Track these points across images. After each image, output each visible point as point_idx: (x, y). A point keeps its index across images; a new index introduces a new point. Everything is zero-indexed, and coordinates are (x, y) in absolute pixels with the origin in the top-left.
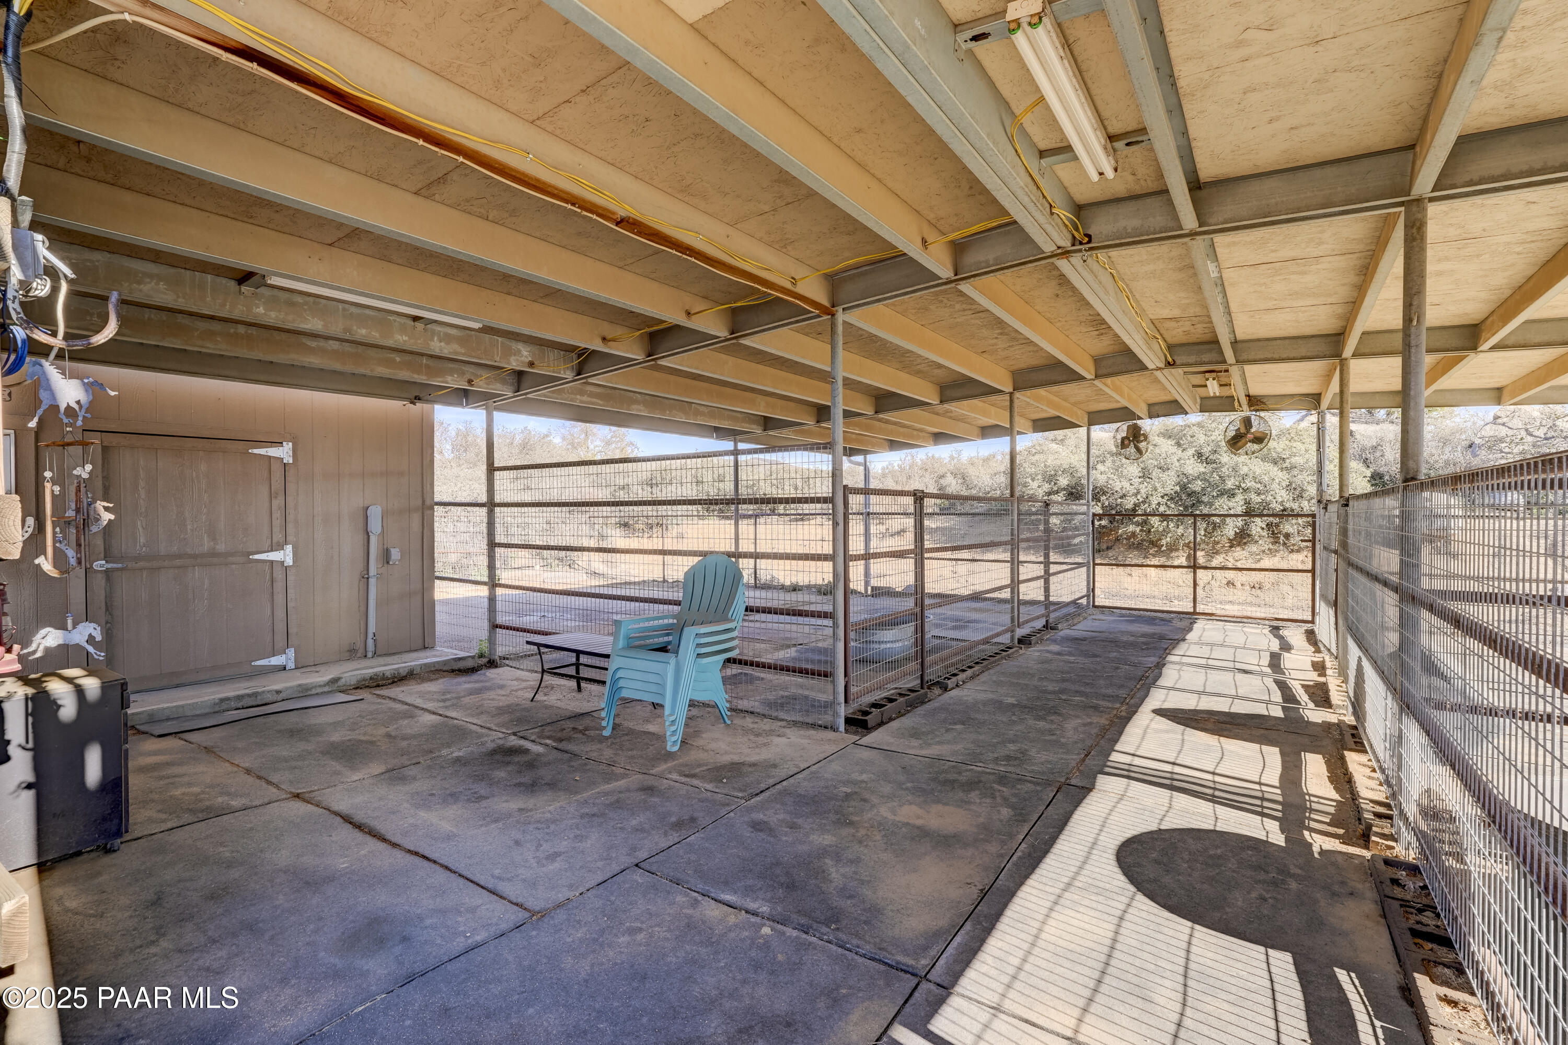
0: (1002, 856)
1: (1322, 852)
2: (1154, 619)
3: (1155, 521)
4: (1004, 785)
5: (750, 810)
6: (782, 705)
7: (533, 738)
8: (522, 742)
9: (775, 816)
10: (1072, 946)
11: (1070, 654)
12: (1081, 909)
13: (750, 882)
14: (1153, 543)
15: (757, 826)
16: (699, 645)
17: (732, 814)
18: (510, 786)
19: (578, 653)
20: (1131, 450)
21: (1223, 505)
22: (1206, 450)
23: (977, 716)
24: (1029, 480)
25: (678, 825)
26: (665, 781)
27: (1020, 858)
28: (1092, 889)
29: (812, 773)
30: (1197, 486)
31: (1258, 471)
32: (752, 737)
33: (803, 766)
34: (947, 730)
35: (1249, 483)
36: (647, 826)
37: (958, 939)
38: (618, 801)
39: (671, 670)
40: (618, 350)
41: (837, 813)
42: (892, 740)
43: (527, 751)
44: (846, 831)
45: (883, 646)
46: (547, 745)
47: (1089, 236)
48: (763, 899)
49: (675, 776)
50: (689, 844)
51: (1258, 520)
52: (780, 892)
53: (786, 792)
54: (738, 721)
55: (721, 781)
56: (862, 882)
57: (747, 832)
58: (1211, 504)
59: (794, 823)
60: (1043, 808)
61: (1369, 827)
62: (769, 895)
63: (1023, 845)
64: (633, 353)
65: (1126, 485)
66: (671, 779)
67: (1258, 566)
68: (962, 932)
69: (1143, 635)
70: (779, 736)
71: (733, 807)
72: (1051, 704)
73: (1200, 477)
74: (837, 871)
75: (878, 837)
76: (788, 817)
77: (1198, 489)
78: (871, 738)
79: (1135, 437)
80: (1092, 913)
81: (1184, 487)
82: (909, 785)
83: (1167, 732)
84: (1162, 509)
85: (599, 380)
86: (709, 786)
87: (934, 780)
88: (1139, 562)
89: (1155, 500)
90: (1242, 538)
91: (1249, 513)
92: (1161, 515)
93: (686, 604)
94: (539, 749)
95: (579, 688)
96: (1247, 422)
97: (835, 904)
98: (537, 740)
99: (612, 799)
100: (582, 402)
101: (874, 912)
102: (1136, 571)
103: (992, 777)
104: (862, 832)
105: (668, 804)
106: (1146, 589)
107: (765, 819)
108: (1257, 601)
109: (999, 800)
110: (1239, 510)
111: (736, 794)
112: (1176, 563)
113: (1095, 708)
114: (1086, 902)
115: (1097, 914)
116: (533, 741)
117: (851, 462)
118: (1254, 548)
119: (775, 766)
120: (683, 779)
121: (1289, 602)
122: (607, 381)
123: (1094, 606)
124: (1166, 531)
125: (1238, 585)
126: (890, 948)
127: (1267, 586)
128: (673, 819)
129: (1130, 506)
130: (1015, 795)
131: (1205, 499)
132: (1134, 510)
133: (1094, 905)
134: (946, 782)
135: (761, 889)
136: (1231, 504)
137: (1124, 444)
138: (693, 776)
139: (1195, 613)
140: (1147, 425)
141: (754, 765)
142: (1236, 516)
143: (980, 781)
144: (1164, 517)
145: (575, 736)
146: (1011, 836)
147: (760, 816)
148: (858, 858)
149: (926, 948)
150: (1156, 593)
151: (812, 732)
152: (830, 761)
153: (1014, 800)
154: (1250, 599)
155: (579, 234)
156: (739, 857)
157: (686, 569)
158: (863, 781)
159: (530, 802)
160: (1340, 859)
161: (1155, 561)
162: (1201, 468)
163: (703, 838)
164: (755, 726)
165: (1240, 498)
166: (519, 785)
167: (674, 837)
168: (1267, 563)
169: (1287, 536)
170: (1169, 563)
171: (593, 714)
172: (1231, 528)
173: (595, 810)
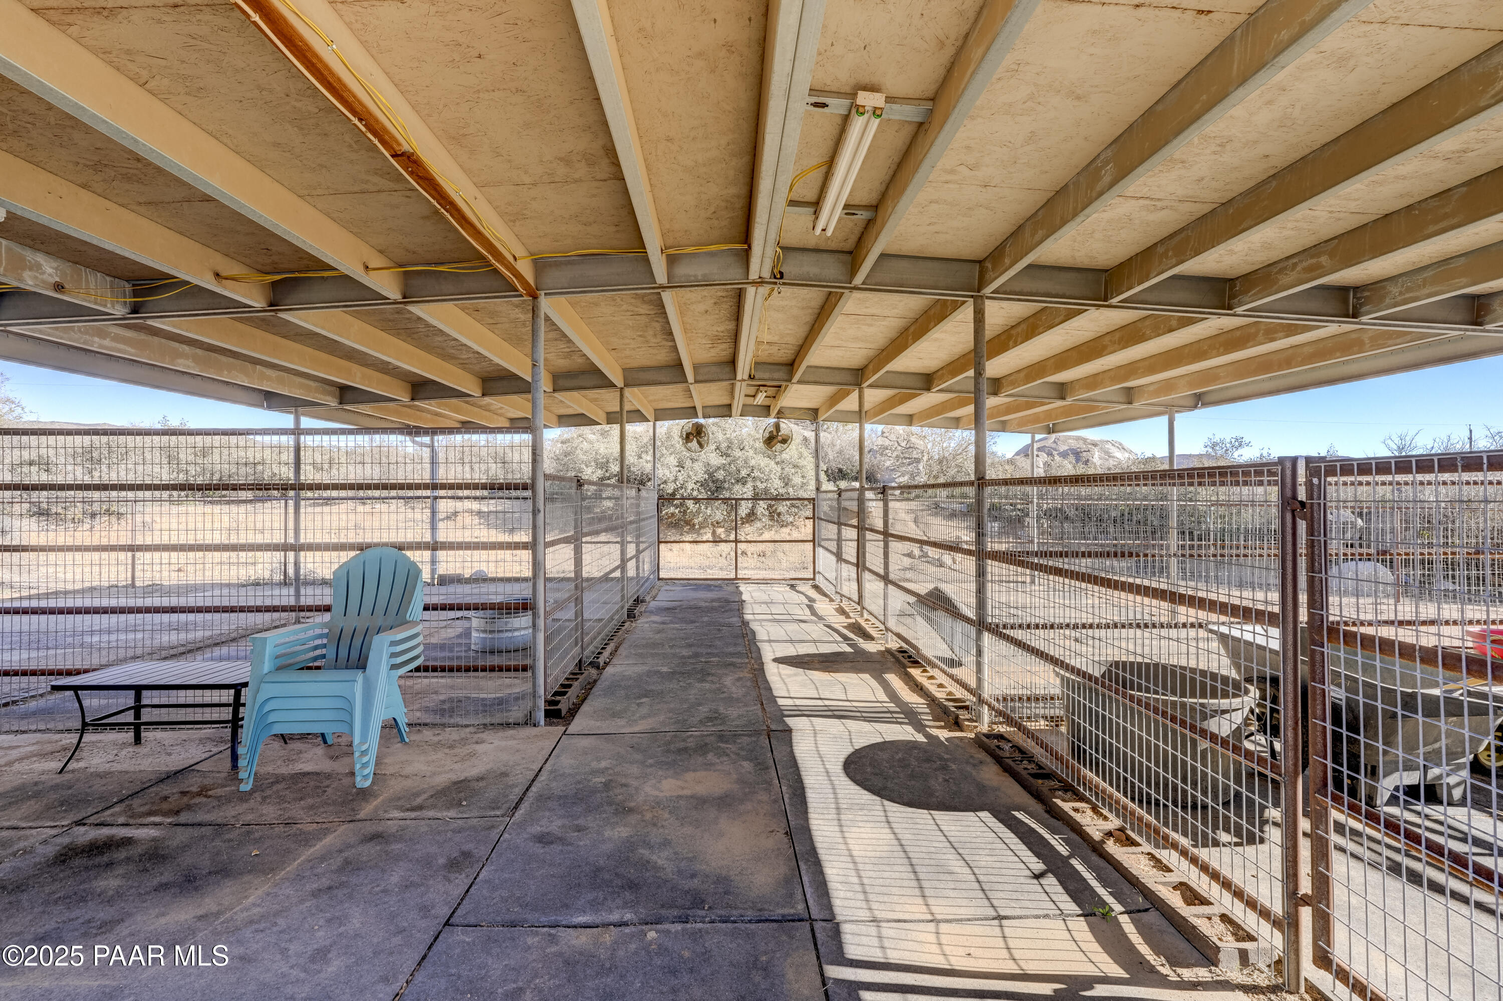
0: (775, 801)
1: (947, 739)
2: (710, 586)
3: (690, 503)
4: (727, 742)
5: (521, 825)
6: (452, 710)
7: (121, 820)
8: (105, 832)
9: (554, 824)
10: (878, 855)
11: (672, 622)
12: (860, 824)
13: (590, 896)
14: (687, 523)
15: (543, 839)
16: (394, 655)
17: (506, 836)
18: (147, 893)
19: (138, 689)
20: (694, 444)
21: (739, 491)
22: (724, 445)
23: (653, 688)
24: (583, 466)
25: (454, 865)
26: (389, 822)
27: (790, 799)
28: (856, 807)
29: (551, 772)
30: (720, 475)
31: (762, 465)
32: (447, 751)
33: (536, 767)
34: (639, 705)
35: (756, 473)
36: (416, 879)
37: (805, 879)
38: (347, 862)
39: (358, 688)
40: (233, 291)
41: (610, 804)
42: (598, 724)
43: (127, 842)
44: (633, 819)
45: (516, 634)
46: (156, 824)
47: (781, 273)
48: (618, 908)
49: (396, 814)
50: (486, 881)
51: (761, 502)
52: (628, 895)
53: (541, 798)
54: (416, 737)
55: (461, 805)
56: (690, 860)
57: (538, 849)
58: (730, 489)
59: (577, 826)
60: (770, 754)
61: (957, 717)
62: (619, 901)
63: (784, 788)
64: (252, 299)
65: (667, 472)
66: (396, 819)
67: (760, 539)
68: (803, 873)
69: (713, 601)
70: (477, 743)
71: (502, 828)
72: (699, 667)
73: (723, 467)
74: (659, 857)
75: (666, 816)
76: (566, 821)
77: (721, 477)
78: (578, 724)
79: (697, 434)
80: (868, 825)
81: (711, 475)
82: (650, 761)
83: (795, 675)
84: (695, 493)
85: (164, 323)
86: (452, 813)
87: (668, 751)
88: (677, 538)
89: (690, 486)
90: (751, 517)
91: (756, 498)
92: (694, 499)
93: (338, 609)
94: (153, 832)
95: (138, 740)
96: (777, 427)
97: (686, 888)
98: (131, 821)
99: (339, 861)
100: (101, 346)
101: (724, 883)
102: (675, 546)
103: (712, 738)
104: (648, 816)
105: (418, 847)
106: (684, 561)
107: (544, 830)
108: (762, 565)
109: (733, 756)
110: (749, 494)
111: (492, 813)
112: (705, 539)
113: (733, 664)
114: (860, 818)
115: (872, 825)
116: (126, 825)
117: (414, 442)
118: (758, 524)
119: (505, 774)
120: (413, 815)
121: (784, 565)
122: (174, 326)
123: (659, 579)
124: (699, 512)
125: (749, 554)
126: (766, 906)
127: (768, 554)
128: (442, 861)
129: (670, 491)
130: (742, 749)
131: (726, 485)
132: (673, 494)
133: (865, 818)
134: (680, 751)
135: (605, 899)
136: (745, 490)
137: (688, 438)
138: (420, 808)
139: (736, 579)
140: (709, 423)
141: (480, 779)
142: (748, 499)
143: (706, 744)
144: (697, 500)
145: (193, 802)
146: (770, 783)
147: (536, 829)
148: (666, 839)
149: (791, 895)
150: (693, 565)
151: (511, 732)
152: (558, 756)
153: (743, 753)
154: (758, 564)
155: (276, 145)
156: (553, 876)
157: (336, 566)
158: (607, 769)
159: (209, 904)
160: (957, 741)
161: (688, 538)
162: (722, 461)
163: (496, 870)
164: (440, 738)
165: (750, 485)
166: (163, 887)
167: (461, 881)
168: (767, 536)
169: (779, 514)
170: (699, 539)
171: (197, 767)
172: (744, 509)
173: (325, 882)
